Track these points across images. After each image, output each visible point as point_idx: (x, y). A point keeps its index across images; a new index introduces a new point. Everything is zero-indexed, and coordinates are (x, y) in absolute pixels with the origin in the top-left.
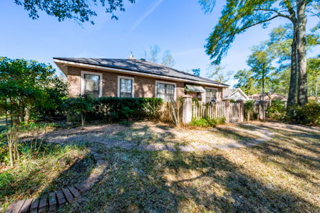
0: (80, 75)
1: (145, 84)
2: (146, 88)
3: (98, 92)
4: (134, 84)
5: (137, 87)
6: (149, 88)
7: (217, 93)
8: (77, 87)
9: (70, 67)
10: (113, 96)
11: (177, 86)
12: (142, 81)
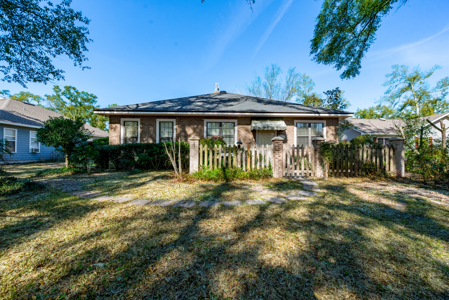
0: (119, 123)
1: (189, 125)
2: (189, 131)
3: (137, 138)
4: (175, 127)
5: (179, 130)
6: (194, 130)
7: (325, 129)
8: (117, 135)
9: (111, 116)
10: (151, 142)
11: (239, 124)
12: (185, 121)
